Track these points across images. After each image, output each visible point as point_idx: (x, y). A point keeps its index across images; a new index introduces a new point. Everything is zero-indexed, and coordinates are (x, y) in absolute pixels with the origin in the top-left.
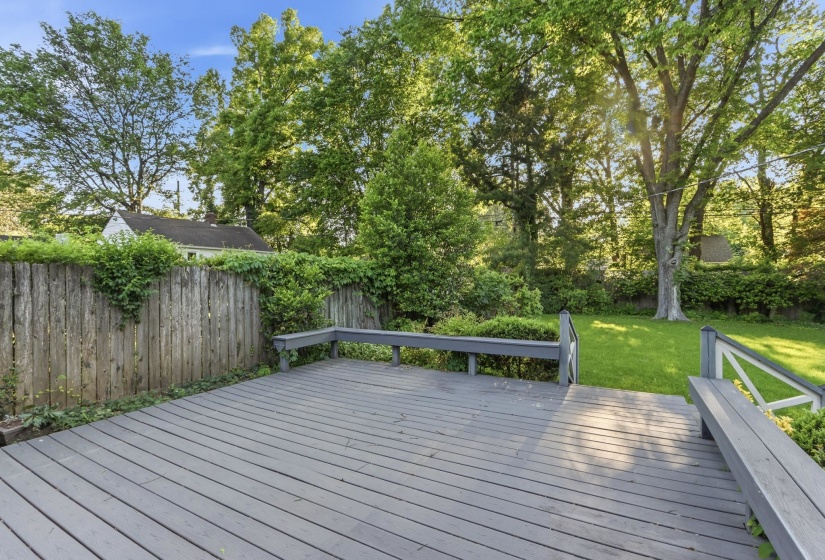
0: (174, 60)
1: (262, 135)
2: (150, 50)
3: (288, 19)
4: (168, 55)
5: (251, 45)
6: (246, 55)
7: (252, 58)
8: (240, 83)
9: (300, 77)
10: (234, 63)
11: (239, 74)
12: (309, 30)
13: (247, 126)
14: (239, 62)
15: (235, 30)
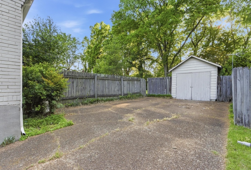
0: (76, 38)
1: (96, 51)
2: (71, 37)
3: (101, 24)
4: (75, 37)
5: (94, 30)
6: (93, 32)
7: (94, 33)
8: (92, 38)
9: (104, 37)
10: (91, 34)
11: (92, 37)
12: (106, 26)
13: (93, 49)
14: (92, 34)
15: (90, 27)
